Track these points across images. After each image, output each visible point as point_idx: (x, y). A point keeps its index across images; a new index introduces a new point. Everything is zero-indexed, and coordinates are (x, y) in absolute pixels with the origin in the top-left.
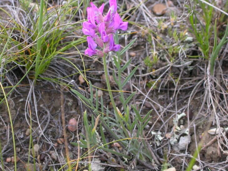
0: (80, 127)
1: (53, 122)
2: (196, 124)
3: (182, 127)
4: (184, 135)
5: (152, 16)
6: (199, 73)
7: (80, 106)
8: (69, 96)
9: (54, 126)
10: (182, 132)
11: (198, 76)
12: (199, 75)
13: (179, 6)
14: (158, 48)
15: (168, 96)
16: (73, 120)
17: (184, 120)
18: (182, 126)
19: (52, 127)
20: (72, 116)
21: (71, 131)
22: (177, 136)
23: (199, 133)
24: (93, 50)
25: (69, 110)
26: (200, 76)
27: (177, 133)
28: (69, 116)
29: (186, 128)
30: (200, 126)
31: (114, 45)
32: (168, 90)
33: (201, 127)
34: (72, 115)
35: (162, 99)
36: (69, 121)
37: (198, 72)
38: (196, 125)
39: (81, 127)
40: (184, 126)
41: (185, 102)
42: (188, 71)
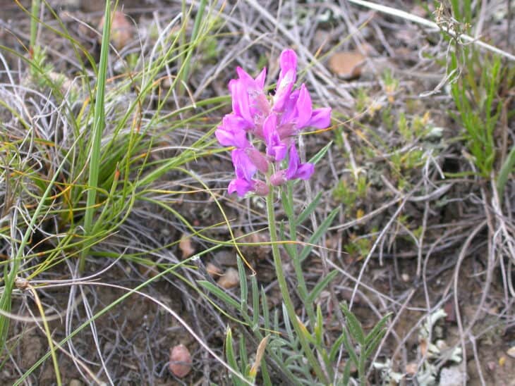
0: (199, 364)
1: (129, 357)
2: (474, 335)
3: (442, 346)
4: (450, 363)
5: (335, 84)
6: (465, 212)
7: (192, 312)
8: (161, 289)
9: (133, 367)
10: (444, 358)
11: (463, 218)
12: (466, 216)
13: (388, 55)
14: (360, 158)
15: (396, 270)
16: (179, 349)
17: (442, 327)
18: (440, 343)
19: (129, 369)
20: (173, 339)
21: (177, 377)
22: (432, 368)
23: (484, 357)
24: (248, 182)
25: (164, 324)
26: (468, 218)
27: (432, 361)
28: (166, 340)
29: (451, 346)
30: (486, 340)
31: (300, 166)
32: (395, 256)
33: (489, 342)
34: (173, 335)
35: (381, 279)
36: (169, 351)
37: (461, 209)
38: (477, 337)
39: (201, 364)
40: (446, 342)
41: (438, 282)
42: (437, 209)
